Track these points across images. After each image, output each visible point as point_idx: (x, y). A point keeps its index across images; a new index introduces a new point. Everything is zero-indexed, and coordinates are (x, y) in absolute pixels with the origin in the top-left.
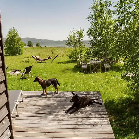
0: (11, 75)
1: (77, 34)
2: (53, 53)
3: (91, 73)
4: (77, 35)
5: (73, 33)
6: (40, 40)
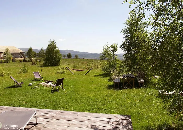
0: (43, 86)
1: (110, 47)
2: (88, 66)
3: (124, 88)
4: (111, 49)
5: (107, 47)
6: (79, 52)
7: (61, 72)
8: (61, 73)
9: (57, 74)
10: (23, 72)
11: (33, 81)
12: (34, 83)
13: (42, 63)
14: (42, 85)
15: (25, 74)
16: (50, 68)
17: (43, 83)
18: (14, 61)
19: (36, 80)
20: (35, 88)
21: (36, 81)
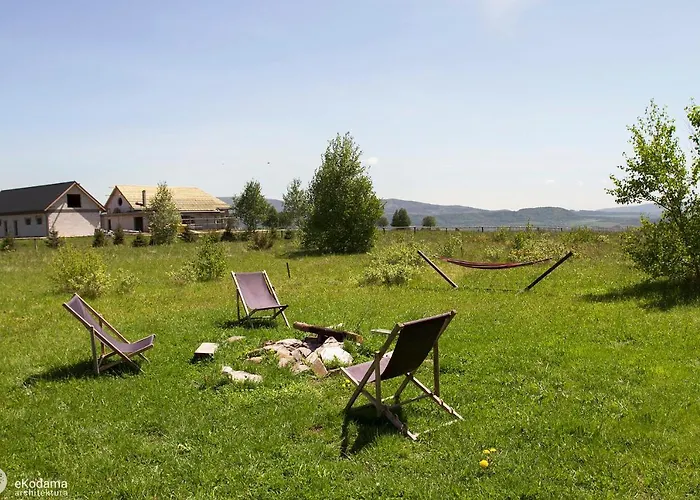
7: (387, 278)
8: (388, 282)
9: (365, 290)
10: (201, 280)
11: (229, 325)
12: (232, 339)
13: (296, 244)
14: (277, 361)
15: (207, 289)
16: (327, 260)
17: (284, 349)
18: (187, 237)
19: (250, 323)
20: (223, 383)
21: (248, 326)
